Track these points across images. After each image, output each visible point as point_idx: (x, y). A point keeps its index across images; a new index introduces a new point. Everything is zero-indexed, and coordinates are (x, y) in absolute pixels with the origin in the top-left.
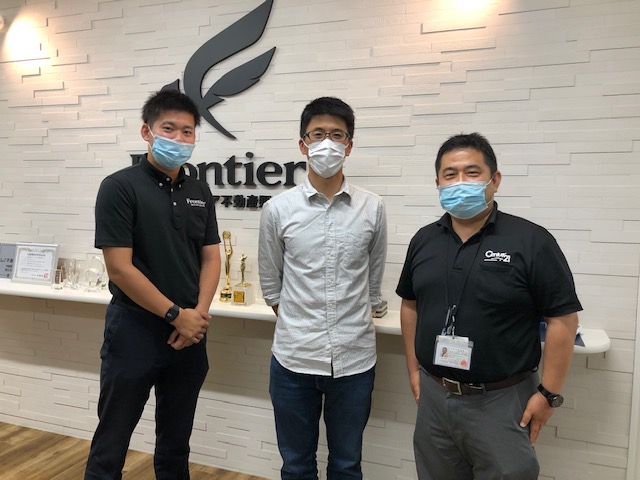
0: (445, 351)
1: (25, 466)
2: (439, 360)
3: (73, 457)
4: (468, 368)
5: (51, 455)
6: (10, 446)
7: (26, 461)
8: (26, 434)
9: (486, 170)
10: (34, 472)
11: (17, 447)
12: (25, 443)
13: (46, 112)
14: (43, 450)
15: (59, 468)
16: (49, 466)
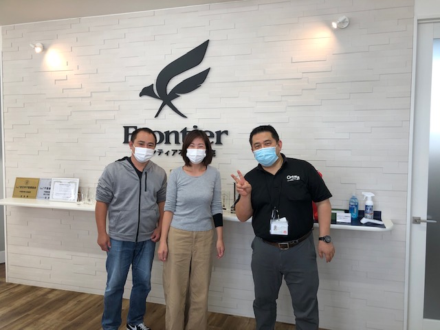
0: (275, 227)
1: (63, 309)
2: (273, 232)
3: (89, 303)
4: (287, 234)
5: (76, 302)
6: (48, 299)
7: (62, 306)
8: (56, 293)
9: (274, 141)
10: (69, 312)
11: (53, 299)
12: (58, 297)
13: (70, 101)
14: (70, 300)
15: (84, 309)
16: (77, 308)
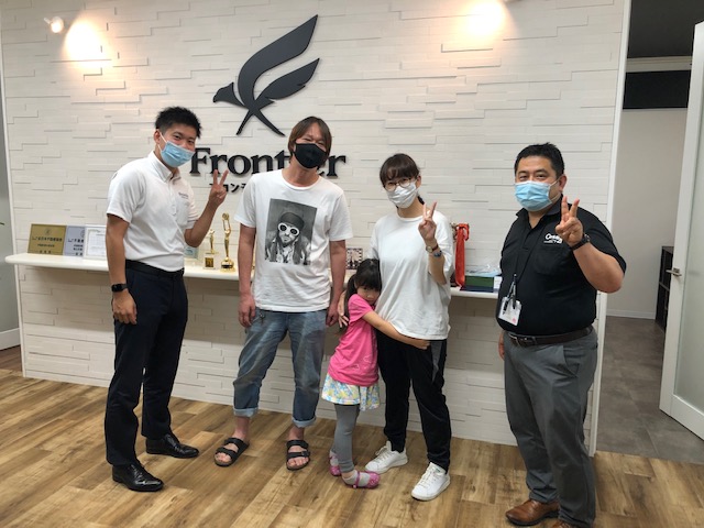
4: (516, 324)
6: (86, 400)
9: (553, 173)
13: (108, 108)
